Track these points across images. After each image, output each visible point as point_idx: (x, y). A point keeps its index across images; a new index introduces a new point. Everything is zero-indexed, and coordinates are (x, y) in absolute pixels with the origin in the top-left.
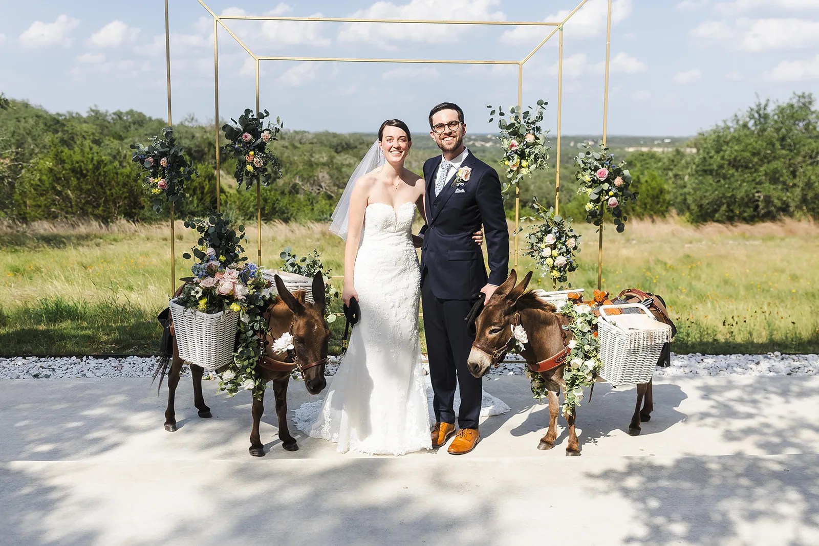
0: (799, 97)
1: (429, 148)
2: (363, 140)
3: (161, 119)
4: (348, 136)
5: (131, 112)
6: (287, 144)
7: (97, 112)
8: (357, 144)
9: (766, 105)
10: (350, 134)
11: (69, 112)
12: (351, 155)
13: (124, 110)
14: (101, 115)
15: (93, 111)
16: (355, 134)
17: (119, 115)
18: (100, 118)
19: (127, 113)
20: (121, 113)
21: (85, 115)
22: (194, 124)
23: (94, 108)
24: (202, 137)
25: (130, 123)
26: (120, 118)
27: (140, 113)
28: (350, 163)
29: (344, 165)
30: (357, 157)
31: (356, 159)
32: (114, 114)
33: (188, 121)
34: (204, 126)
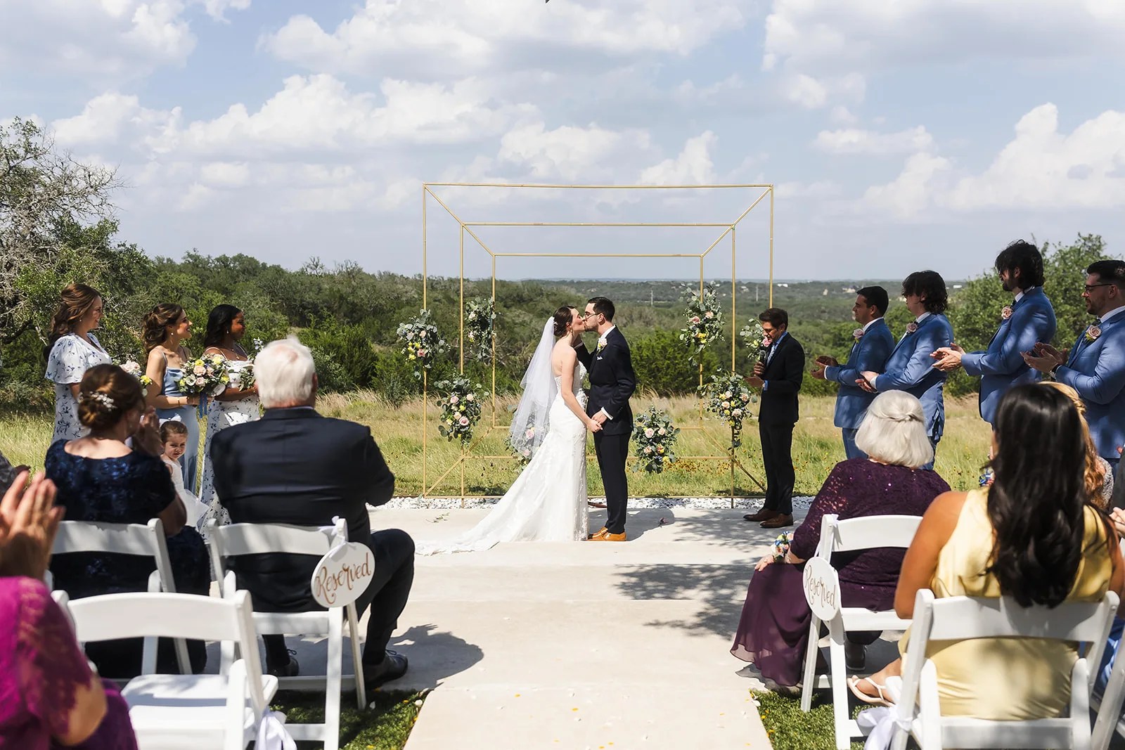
0: (1085, 239)
1: (630, 299)
2: (541, 290)
3: (279, 266)
4: (520, 284)
5: (239, 258)
6: (440, 297)
7: (196, 258)
8: (533, 295)
9: (1045, 250)
10: (522, 282)
11: (158, 259)
12: (525, 310)
13: (230, 255)
14: (202, 261)
15: (190, 256)
16: (531, 281)
17: (223, 261)
18: (200, 266)
19: (235, 259)
20: (227, 259)
21: (179, 261)
22: (319, 271)
23: (192, 253)
24: (331, 289)
25: (238, 271)
26: (226, 266)
27: (252, 259)
28: (524, 322)
29: (517, 324)
30: (533, 313)
31: (531, 315)
32: (218, 260)
33: (311, 268)
34: (331, 273)
